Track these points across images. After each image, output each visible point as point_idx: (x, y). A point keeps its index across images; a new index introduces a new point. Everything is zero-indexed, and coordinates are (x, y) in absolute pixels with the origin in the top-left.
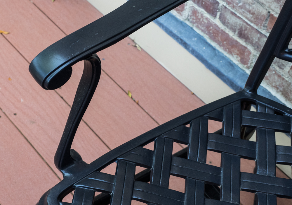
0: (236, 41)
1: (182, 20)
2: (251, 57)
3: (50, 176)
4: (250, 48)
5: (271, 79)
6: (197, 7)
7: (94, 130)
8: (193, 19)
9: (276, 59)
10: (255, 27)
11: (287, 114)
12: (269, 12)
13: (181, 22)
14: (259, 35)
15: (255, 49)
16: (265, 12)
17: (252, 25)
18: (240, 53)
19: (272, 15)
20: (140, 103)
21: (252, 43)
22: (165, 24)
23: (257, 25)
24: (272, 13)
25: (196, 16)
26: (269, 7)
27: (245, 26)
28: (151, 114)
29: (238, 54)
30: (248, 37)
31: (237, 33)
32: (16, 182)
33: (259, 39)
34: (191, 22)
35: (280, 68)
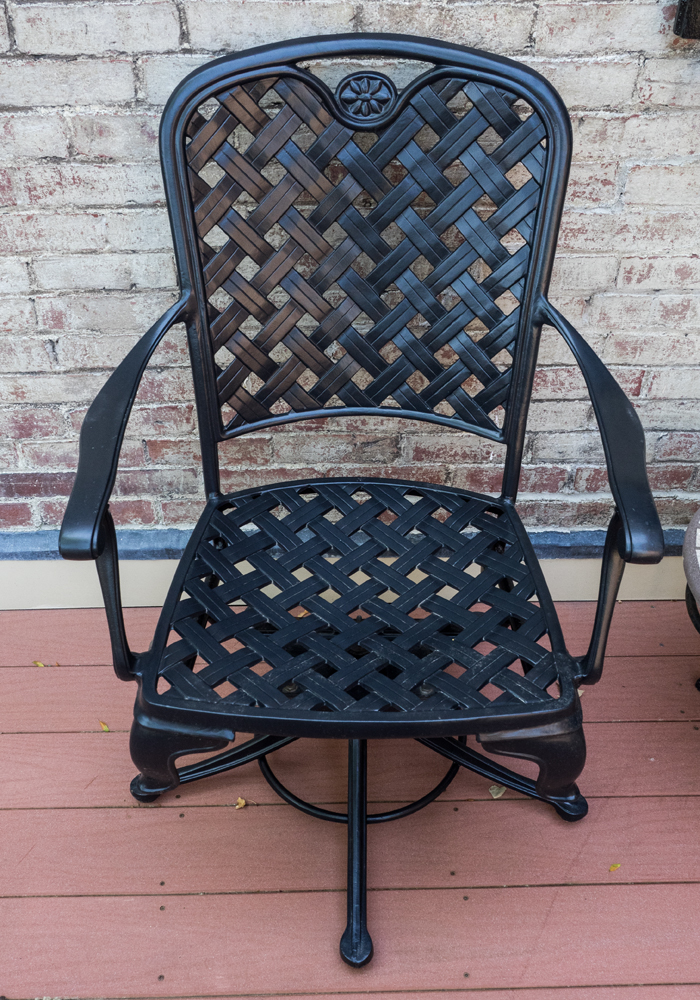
0: (125, 502)
1: (35, 530)
2: (153, 507)
3: (41, 816)
4: (145, 497)
5: (191, 514)
6: (47, 499)
7: (40, 730)
8: (51, 517)
9: (219, 444)
10: (137, 469)
11: (263, 492)
12: (144, 441)
13: (37, 533)
14: (147, 475)
15: (153, 494)
16: (138, 444)
17: (132, 469)
18: (137, 512)
19: (150, 441)
20: (60, 663)
21: (145, 491)
22: (19, 550)
23: (138, 465)
24: (147, 439)
25: (53, 511)
26: (141, 434)
27: (125, 477)
28: (86, 663)
29: (135, 517)
30: (135, 486)
31: (119, 492)
32: (6, 860)
33: (150, 479)
34: (50, 524)
35: (193, 493)
